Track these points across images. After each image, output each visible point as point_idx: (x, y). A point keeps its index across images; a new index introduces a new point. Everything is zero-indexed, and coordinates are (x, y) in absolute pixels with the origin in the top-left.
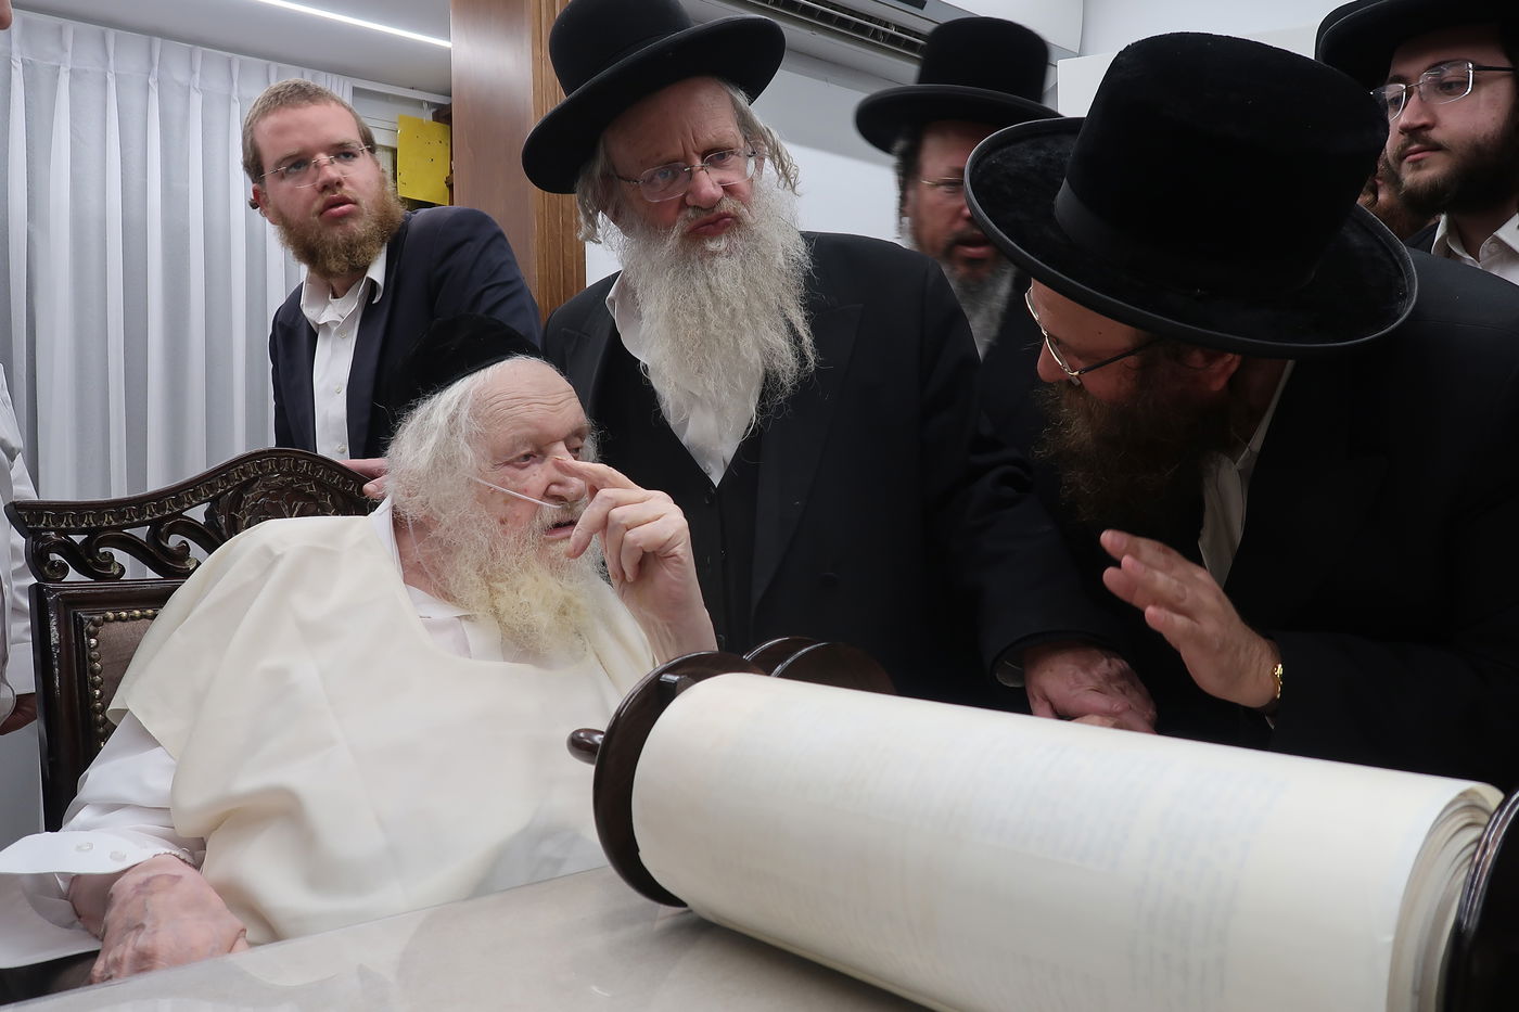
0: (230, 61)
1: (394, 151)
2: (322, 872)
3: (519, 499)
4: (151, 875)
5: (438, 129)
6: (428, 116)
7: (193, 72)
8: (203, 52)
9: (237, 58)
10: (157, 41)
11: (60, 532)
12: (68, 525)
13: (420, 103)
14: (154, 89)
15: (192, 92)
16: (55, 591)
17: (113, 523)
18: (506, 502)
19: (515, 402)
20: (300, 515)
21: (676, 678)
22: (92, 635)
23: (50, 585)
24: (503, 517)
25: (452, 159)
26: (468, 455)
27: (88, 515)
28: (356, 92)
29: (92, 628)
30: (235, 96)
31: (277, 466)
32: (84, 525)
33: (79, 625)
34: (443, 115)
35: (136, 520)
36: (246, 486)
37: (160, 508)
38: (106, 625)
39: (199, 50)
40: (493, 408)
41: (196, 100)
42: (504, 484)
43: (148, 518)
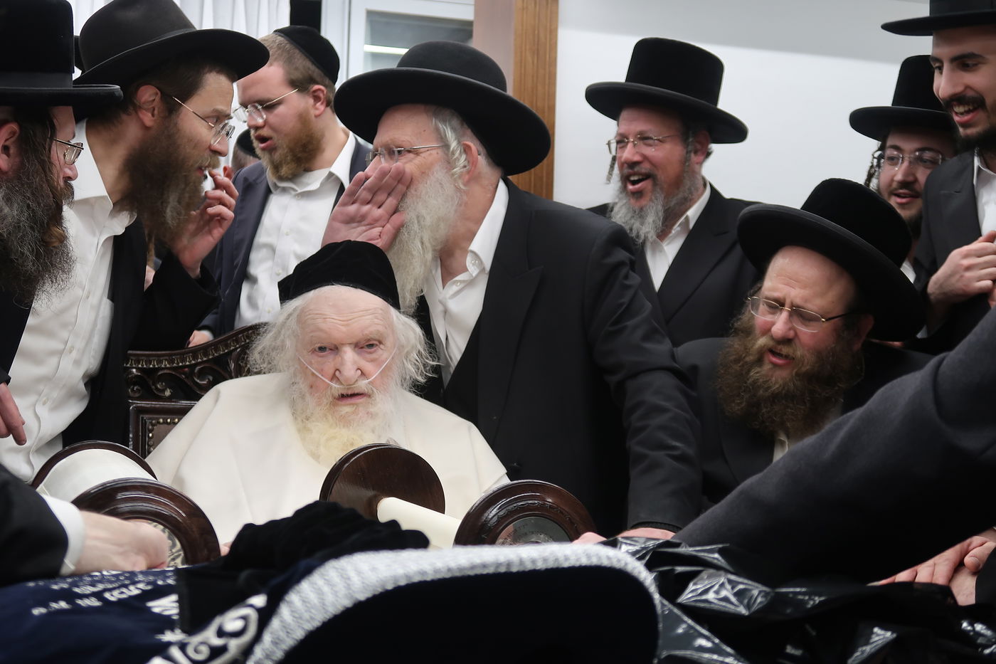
11: (138, 369)
16: (133, 403)
17: (168, 366)
18: (313, 375)
22: (151, 431)
24: (311, 384)
29: (150, 427)
32: (151, 366)
33: (144, 424)
35: (181, 364)
37: (195, 357)
38: (158, 425)
42: (311, 364)
43: (188, 363)
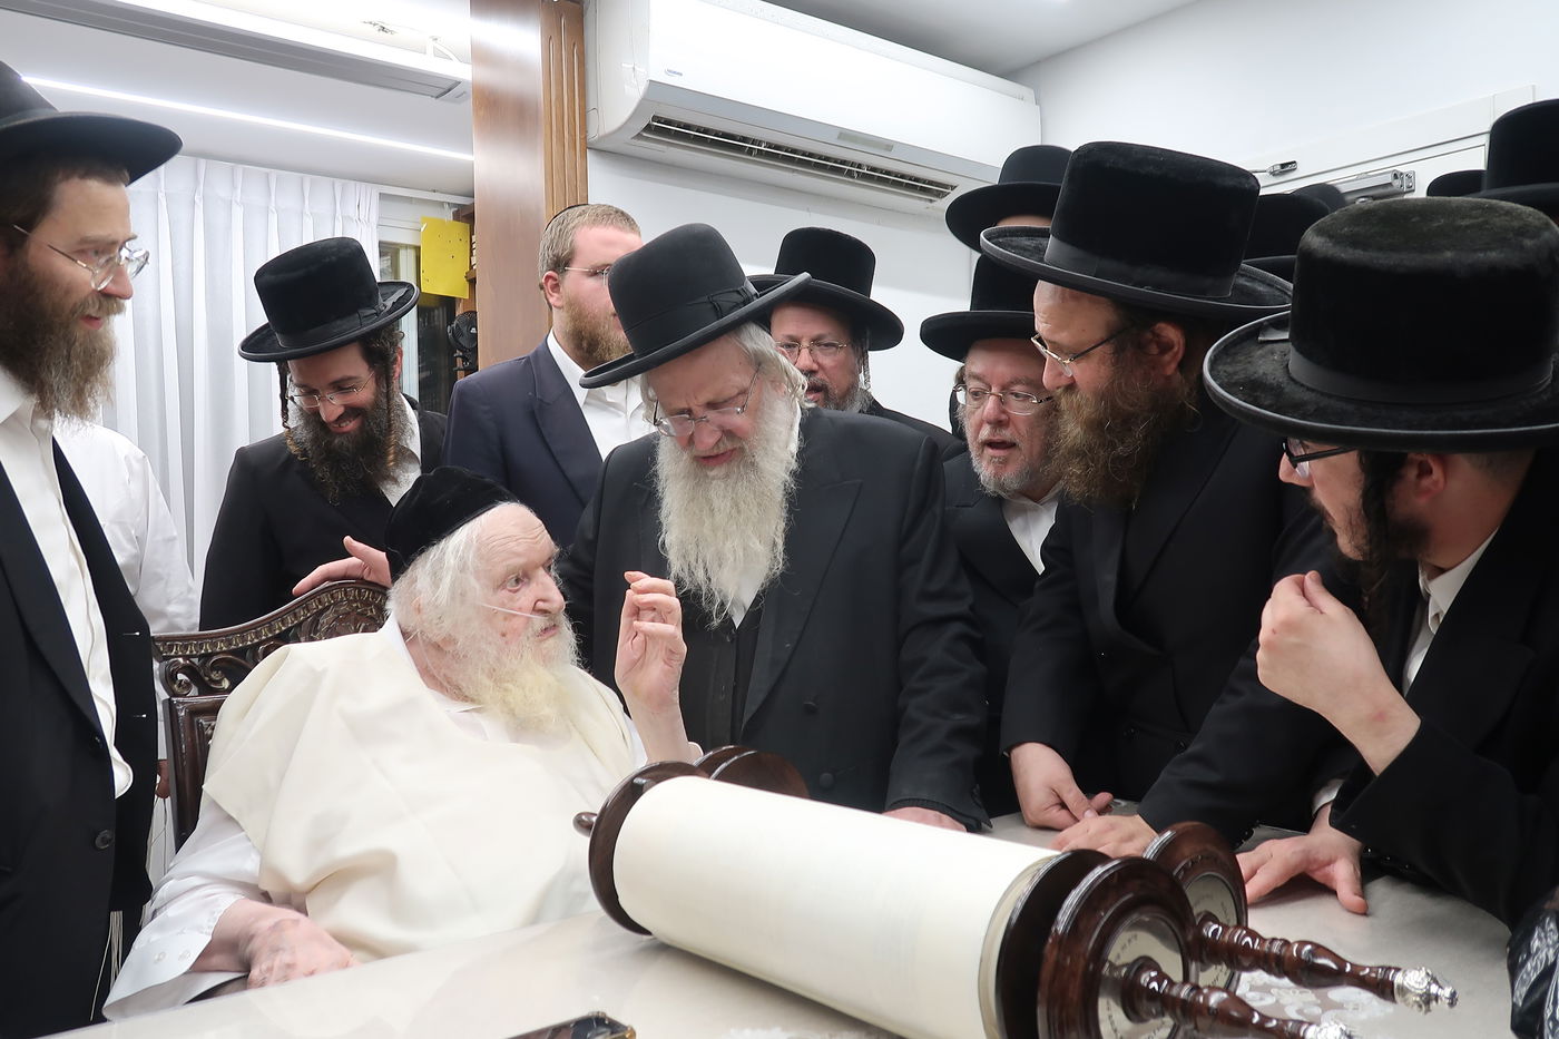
0: (268, 175)
1: (418, 249)
2: (399, 908)
3: (515, 615)
4: (276, 920)
5: (461, 228)
6: (448, 214)
7: (234, 187)
8: (244, 170)
9: (274, 173)
10: (202, 162)
11: (186, 657)
12: (191, 651)
13: (442, 204)
14: (199, 204)
15: (234, 205)
16: (183, 703)
17: (224, 649)
18: (505, 619)
19: (503, 541)
20: (365, 631)
21: (644, 781)
23: (181, 699)
24: (504, 630)
25: (471, 255)
26: (476, 588)
27: (191, 644)
28: (383, 196)
30: (272, 207)
31: (345, 595)
32: (202, 651)
33: (201, 729)
34: (466, 215)
36: (320, 613)
39: (240, 168)
40: (490, 547)
41: (238, 212)
42: (503, 605)
